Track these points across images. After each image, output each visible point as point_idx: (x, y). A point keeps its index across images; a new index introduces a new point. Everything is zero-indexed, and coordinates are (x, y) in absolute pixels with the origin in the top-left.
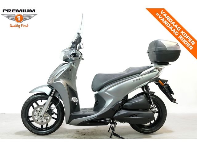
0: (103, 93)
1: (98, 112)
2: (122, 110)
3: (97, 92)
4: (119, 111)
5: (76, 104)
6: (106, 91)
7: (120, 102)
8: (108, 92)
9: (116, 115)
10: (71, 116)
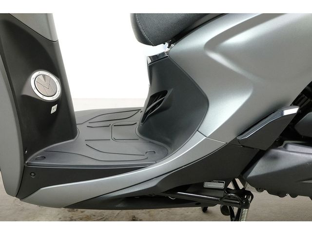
0: (198, 56)
1: (166, 155)
2: (291, 147)
3: (161, 49)
4: (275, 151)
5: (54, 109)
6: (213, 44)
7: (287, 112)
8: (227, 54)
9: (259, 169)
10: (26, 170)
